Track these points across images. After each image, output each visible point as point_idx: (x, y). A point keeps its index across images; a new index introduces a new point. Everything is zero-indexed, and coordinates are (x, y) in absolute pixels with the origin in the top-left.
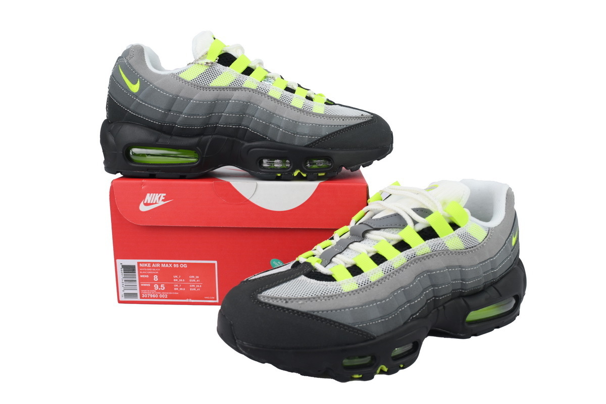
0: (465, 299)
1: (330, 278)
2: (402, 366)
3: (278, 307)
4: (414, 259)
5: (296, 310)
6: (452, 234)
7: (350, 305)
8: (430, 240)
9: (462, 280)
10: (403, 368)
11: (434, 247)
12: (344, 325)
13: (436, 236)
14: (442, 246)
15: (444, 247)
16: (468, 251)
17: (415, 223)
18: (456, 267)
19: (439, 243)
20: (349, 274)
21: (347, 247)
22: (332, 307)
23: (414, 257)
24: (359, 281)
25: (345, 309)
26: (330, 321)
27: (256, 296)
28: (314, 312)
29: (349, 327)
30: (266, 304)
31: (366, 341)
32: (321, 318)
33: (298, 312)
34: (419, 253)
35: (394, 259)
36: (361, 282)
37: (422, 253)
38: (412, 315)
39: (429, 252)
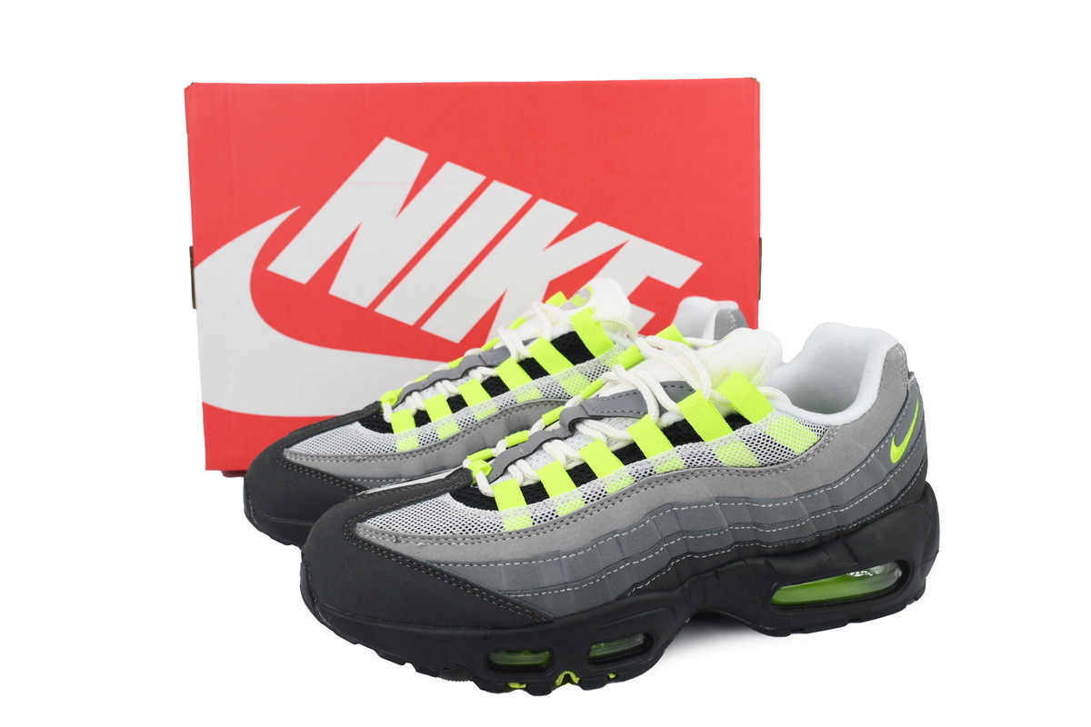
0: (771, 561)
1: (489, 503)
2: (612, 676)
3: (382, 549)
4: (649, 480)
5: (408, 558)
6: (728, 436)
7: (508, 557)
8: (684, 446)
9: (755, 524)
10: (617, 679)
11: (692, 458)
12: (489, 593)
13: (696, 438)
14: (708, 458)
15: (713, 460)
16: (767, 471)
17: (662, 411)
18: (740, 499)
19: (701, 451)
20: (522, 498)
21: (540, 447)
22: (475, 558)
23: (650, 475)
24: (537, 513)
25: (496, 563)
26: (465, 582)
27: (354, 526)
28: (439, 564)
29: (498, 597)
30: (364, 541)
31: (532, 625)
32: (450, 576)
33: (412, 561)
34: (660, 469)
35: (609, 477)
36: (540, 515)
37: (664, 470)
38: (635, 585)
39: (681, 467)
